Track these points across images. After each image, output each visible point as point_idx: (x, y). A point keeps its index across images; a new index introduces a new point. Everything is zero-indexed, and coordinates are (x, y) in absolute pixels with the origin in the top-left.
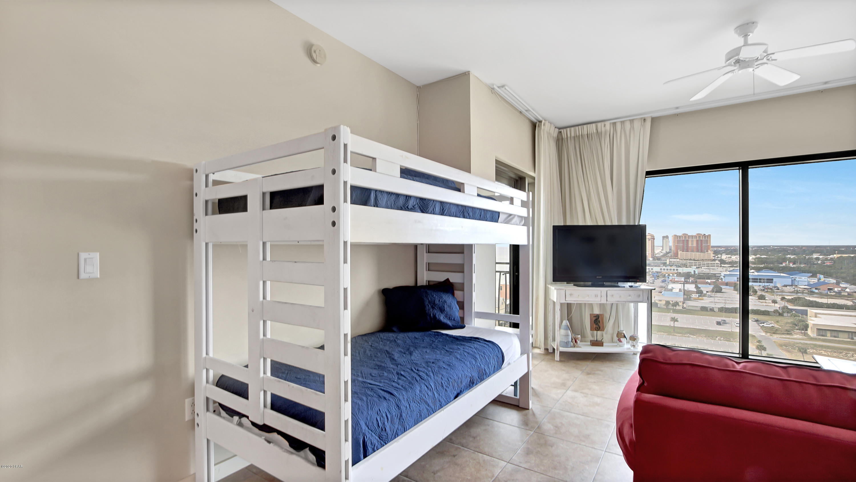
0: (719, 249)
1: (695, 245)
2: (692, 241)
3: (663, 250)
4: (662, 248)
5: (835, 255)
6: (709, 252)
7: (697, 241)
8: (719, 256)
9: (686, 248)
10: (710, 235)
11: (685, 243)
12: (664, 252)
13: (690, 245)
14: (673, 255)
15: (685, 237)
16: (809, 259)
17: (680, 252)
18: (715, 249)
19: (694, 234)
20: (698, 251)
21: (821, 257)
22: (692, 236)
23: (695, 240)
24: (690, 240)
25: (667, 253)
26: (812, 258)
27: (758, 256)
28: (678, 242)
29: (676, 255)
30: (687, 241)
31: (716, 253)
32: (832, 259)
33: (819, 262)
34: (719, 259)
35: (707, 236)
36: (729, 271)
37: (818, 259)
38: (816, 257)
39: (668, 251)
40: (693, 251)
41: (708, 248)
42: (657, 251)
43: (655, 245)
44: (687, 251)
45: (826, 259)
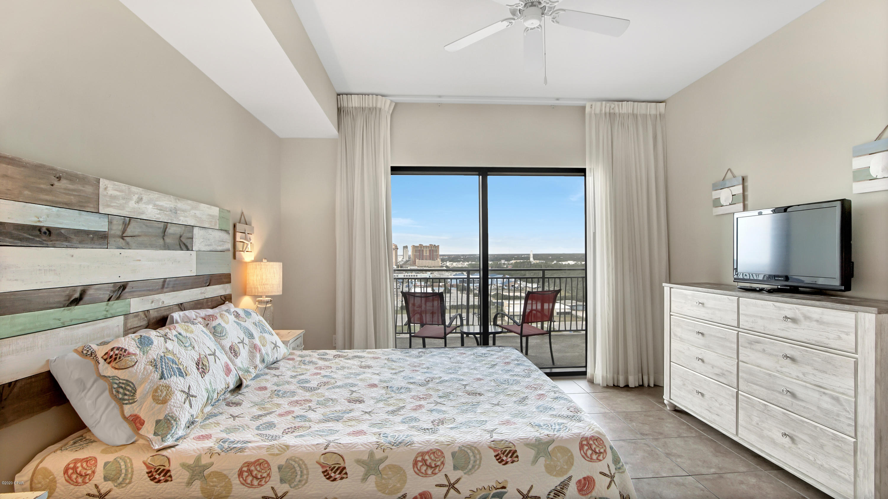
0: (444, 257)
1: (428, 254)
2: (426, 251)
3: (403, 258)
4: (402, 257)
5: (513, 261)
6: (438, 260)
7: (430, 250)
8: (445, 263)
9: (421, 257)
10: (438, 246)
11: (421, 253)
12: (404, 260)
13: (425, 254)
14: (412, 263)
15: (421, 247)
16: (500, 263)
17: (417, 260)
18: (442, 257)
19: (428, 244)
20: (430, 259)
21: (506, 262)
22: (426, 247)
23: (428, 249)
24: (425, 249)
25: (407, 261)
26: (500, 264)
27: (470, 262)
28: (416, 251)
29: (414, 263)
30: (423, 250)
31: (443, 260)
32: (512, 264)
33: (505, 266)
34: (445, 265)
35: (437, 246)
36: (454, 275)
37: (504, 264)
38: (503, 262)
39: (408, 259)
40: (426, 259)
41: (437, 256)
42: (400, 259)
43: (398, 254)
44: (423, 259)
45: (509, 264)
